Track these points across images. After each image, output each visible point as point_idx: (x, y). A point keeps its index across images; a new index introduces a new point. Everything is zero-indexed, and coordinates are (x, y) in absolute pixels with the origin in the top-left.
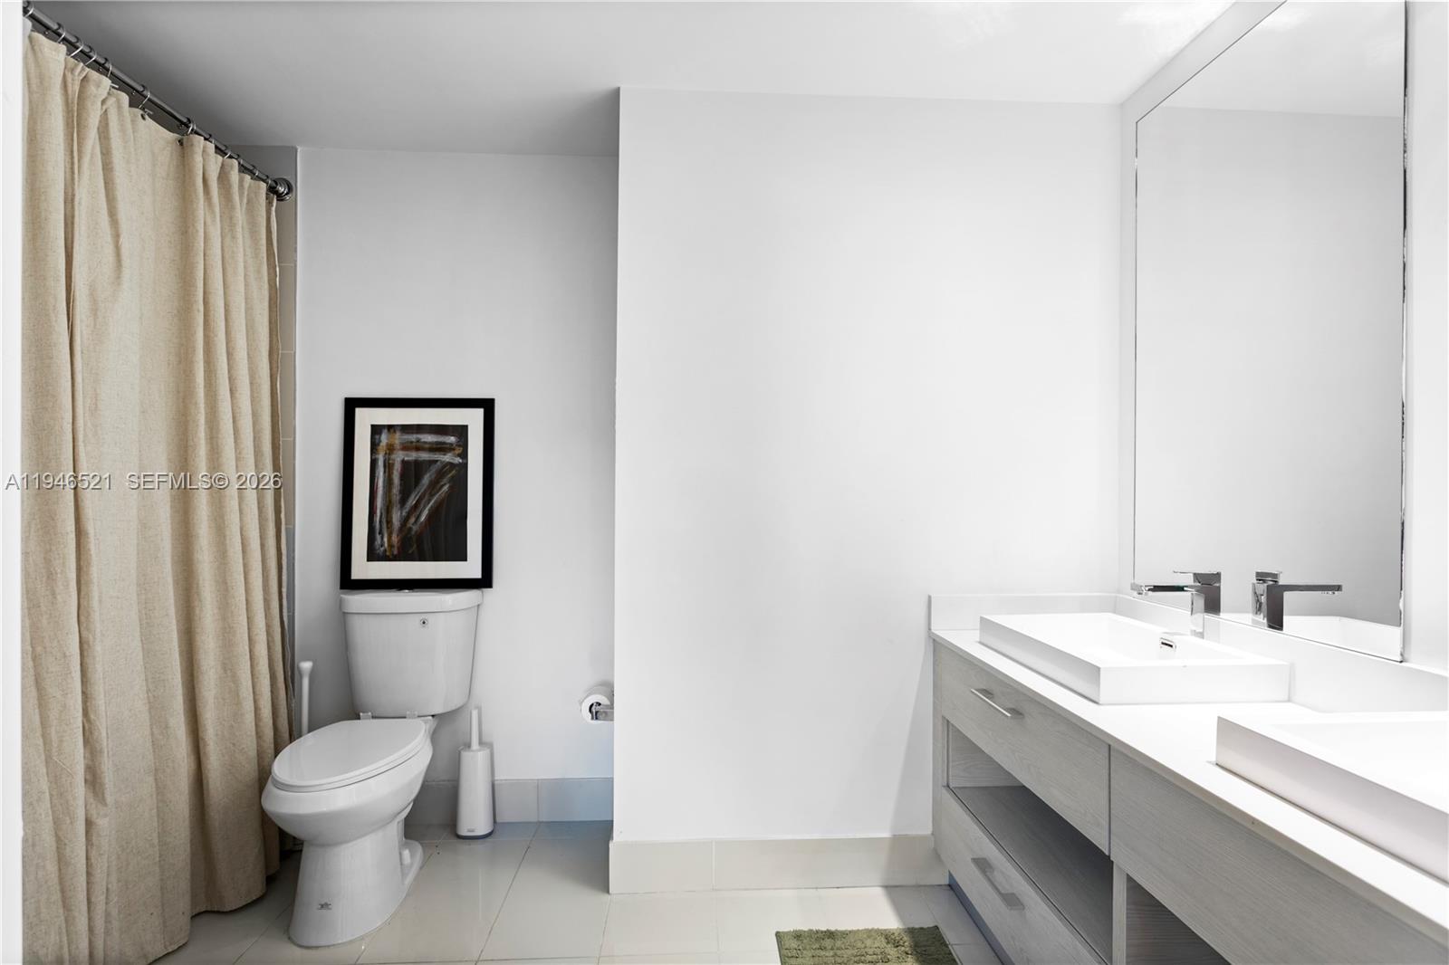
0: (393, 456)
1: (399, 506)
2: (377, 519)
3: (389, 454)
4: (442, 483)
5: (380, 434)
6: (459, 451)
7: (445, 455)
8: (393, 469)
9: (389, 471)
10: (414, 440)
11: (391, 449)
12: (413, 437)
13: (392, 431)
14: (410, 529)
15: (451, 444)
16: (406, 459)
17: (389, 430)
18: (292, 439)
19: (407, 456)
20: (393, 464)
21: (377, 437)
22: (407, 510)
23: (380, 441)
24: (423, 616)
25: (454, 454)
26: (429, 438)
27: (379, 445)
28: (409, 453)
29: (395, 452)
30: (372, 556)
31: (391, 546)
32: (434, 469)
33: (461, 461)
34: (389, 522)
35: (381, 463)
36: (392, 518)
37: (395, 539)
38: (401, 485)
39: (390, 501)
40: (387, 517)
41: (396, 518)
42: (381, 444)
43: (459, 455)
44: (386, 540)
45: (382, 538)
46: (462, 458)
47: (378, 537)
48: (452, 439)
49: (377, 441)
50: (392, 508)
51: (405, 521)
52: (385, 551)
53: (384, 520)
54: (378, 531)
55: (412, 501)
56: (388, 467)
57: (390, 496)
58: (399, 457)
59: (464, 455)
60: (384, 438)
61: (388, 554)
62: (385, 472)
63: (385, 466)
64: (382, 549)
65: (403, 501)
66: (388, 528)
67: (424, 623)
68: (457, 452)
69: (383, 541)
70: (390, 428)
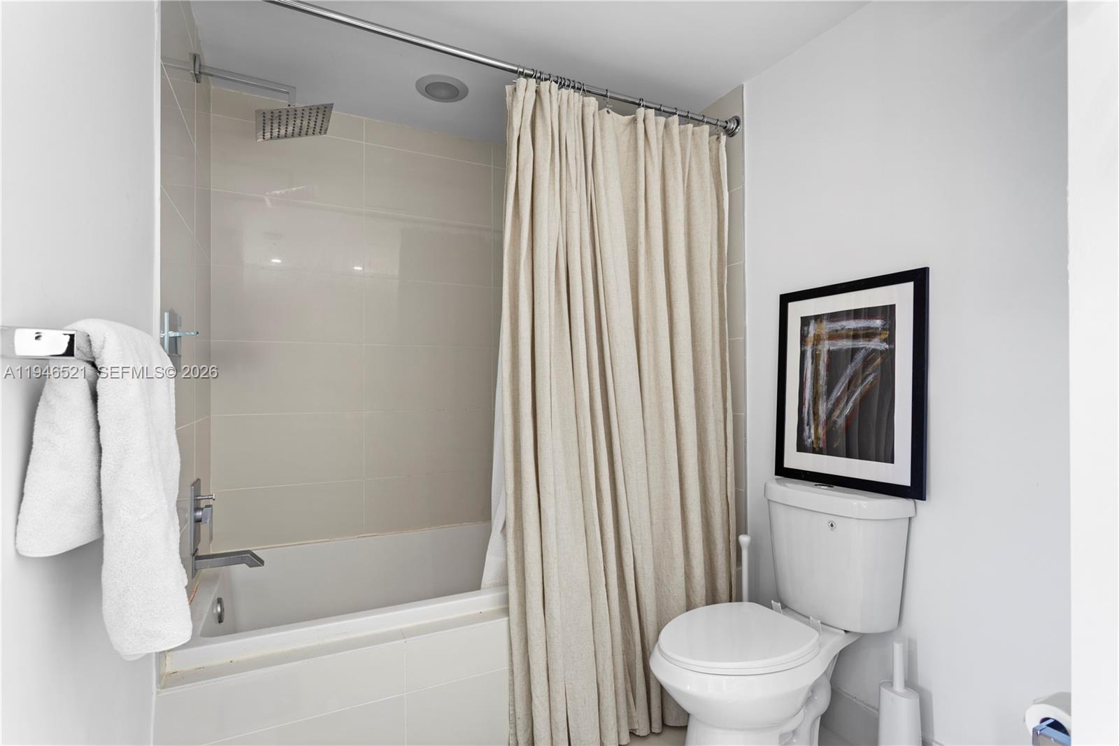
0: (820, 347)
1: (825, 397)
2: (806, 410)
3: (817, 345)
4: (868, 373)
5: (808, 325)
6: (886, 335)
7: (869, 341)
8: (819, 360)
9: (816, 362)
10: (839, 328)
11: (818, 339)
12: (837, 325)
13: (819, 320)
14: (835, 422)
15: (877, 328)
16: (831, 348)
17: (816, 320)
18: (743, 338)
19: (833, 345)
20: (820, 355)
21: (806, 328)
22: (832, 402)
23: (808, 333)
24: (832, 518)
25: (881, 339)
26: (852, 324)
27: (807, 336)
28: (834, 342)
29: (821, 342)
30: (801, 447)
31: (817, 438)
32: (860, 357)
33: (887, 346)
34: (816, 414)
35: (809, 354)
36: (818, 409)
37: (821, 431)
38: (827, 376)
39: (817, 392)
40: (814, 409)
41: (823, 409)
42: (809, 335)
43: (885, 340)
44: (812, 431)
45: (810, 430)
46: (889, 344)
47: (807, 428)
48: (878, 323)
49: (806, 332)
50: (819, 400)
51: (830, 414)
52: (812, 442)
53: (811, 412)
54: (806, 422)
55: (837, 392)
56: (816, 358)
57: (817, 388)
58: (826, 346)
59: (891, 340)
60: (812, 329)
61: (815, 446)
62: (812, 363)
63: (813, 358)
64: (810, 440)
65: (829, 392)
66: (814, 420)
67: (832, 525)
68: (883, 337)
69: (810, 433)
70: (818, 318)
